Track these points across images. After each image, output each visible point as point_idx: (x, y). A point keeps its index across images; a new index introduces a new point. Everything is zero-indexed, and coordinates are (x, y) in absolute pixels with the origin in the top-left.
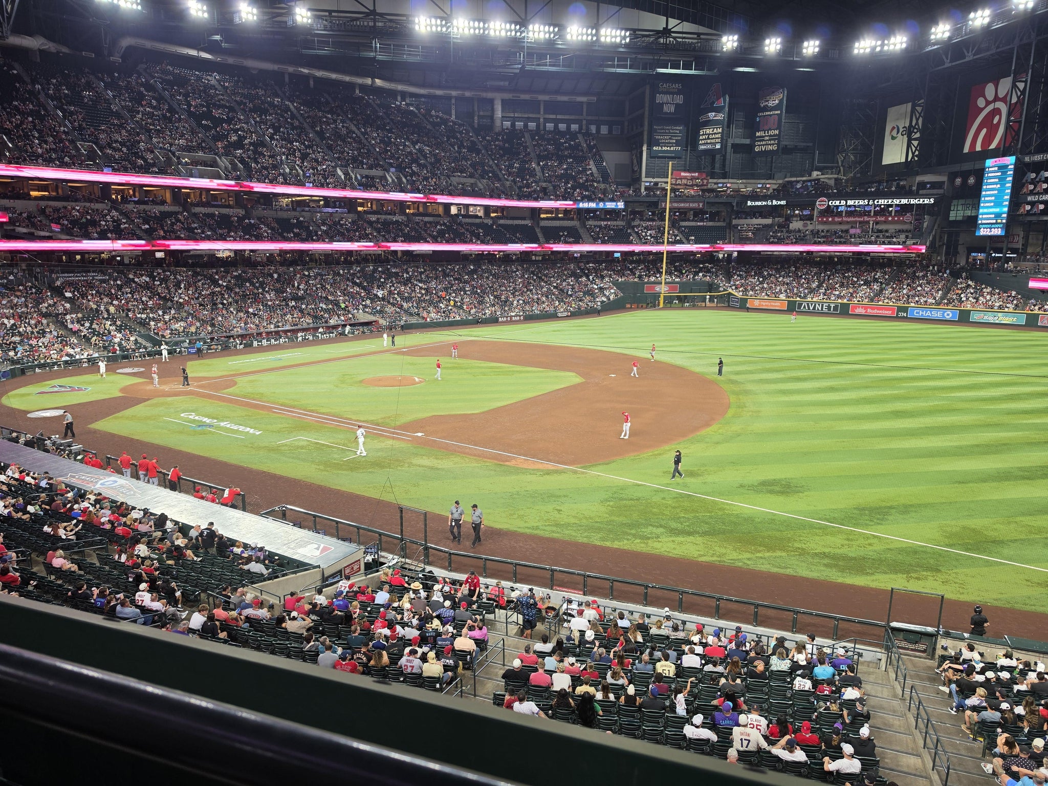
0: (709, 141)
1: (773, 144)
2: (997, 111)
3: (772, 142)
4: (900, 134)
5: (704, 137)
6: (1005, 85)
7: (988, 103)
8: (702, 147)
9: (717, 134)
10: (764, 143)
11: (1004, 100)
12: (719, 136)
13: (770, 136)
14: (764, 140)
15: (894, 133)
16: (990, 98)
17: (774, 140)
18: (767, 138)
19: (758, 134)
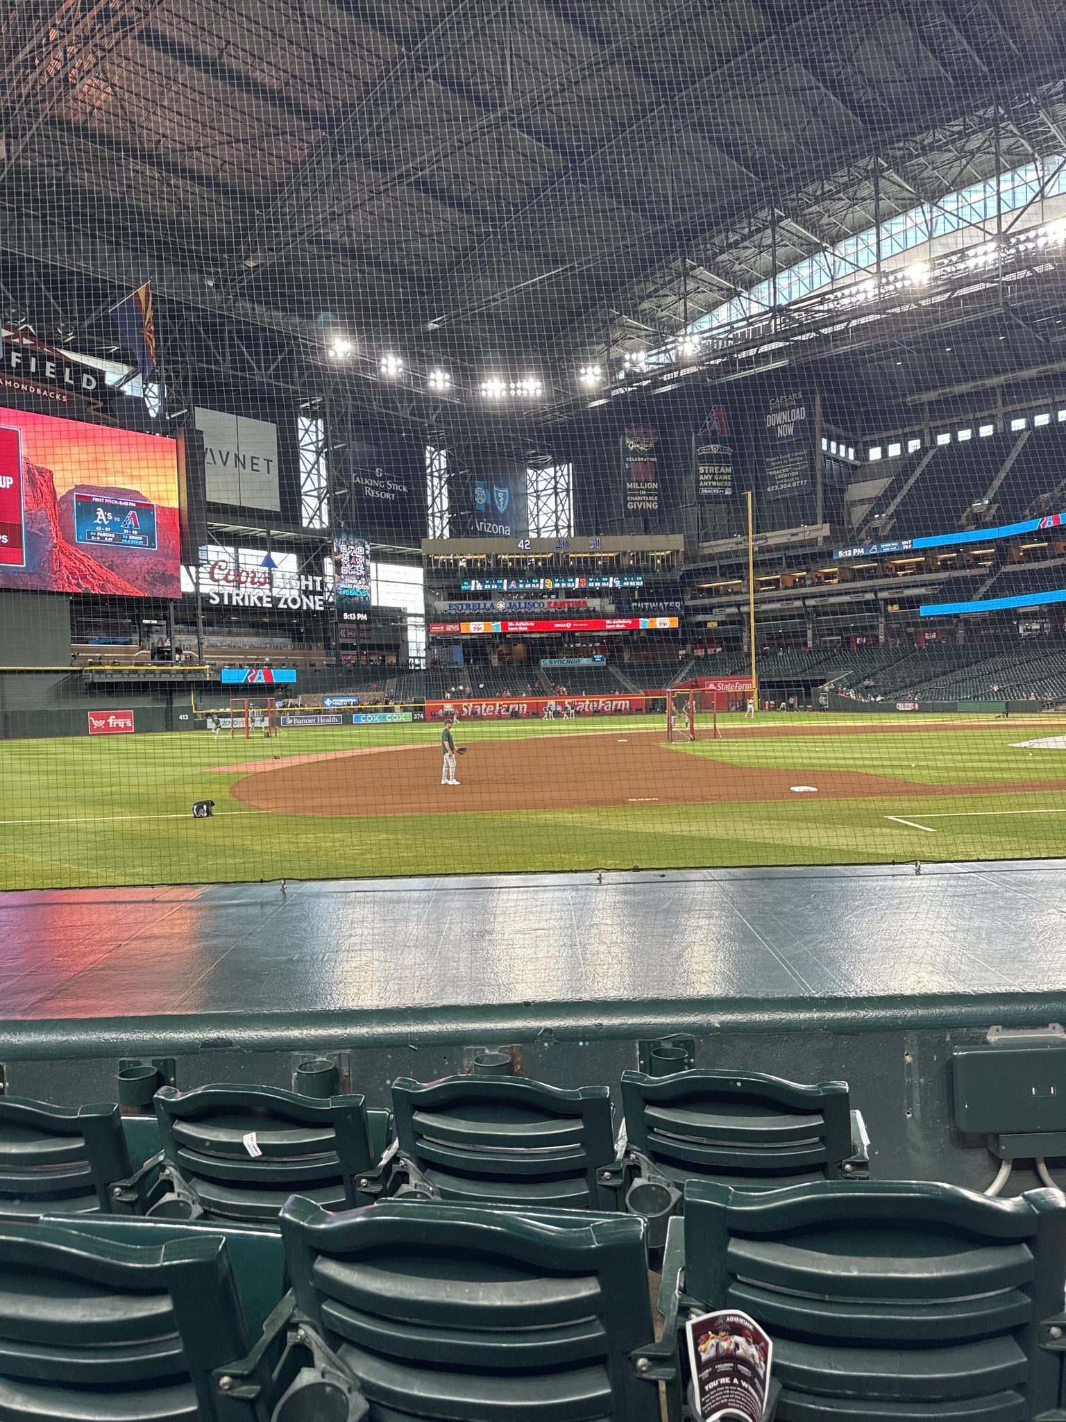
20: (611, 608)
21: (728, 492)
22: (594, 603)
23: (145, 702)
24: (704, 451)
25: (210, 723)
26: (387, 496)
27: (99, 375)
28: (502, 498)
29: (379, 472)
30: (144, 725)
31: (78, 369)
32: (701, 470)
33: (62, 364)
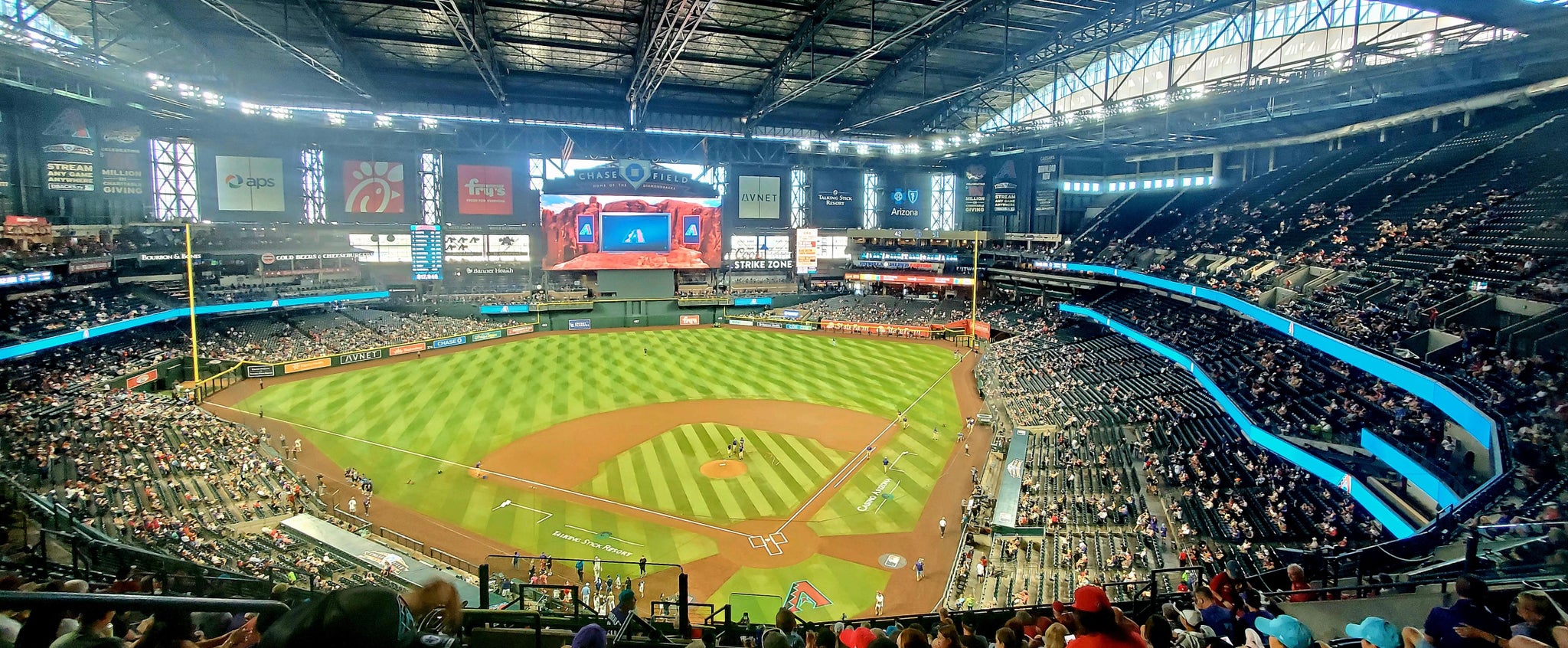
0: (68, 180)
1: (135, 187)
2: (375, 186)
3: (133, 184)
4: (244, 185)
5: (56, 173)
6: (381, 167)
7: (366, 177)
8: (57, 187)
9: (84, 172)
10: (118, 184)
11: (384, 177)
12: (90, 175)
13: (127, 177)
14: (115, 181)
15: (235, 182)
16: (370, 173)
17: (137, 182)
18: (125, 179)
19: (104, 172)
20: (940, 271)
21: (1013, 210)
22: (935, 266)
23: (704, 312)
24: (998, 186)
25: (731, 322)
26: (840, 203)
27: (689, 176)
28: (913, 195)
29: (835, 192)
30: (702, 323)
31: (680, 176)
32: (997, 197)
33: (673, 174)
